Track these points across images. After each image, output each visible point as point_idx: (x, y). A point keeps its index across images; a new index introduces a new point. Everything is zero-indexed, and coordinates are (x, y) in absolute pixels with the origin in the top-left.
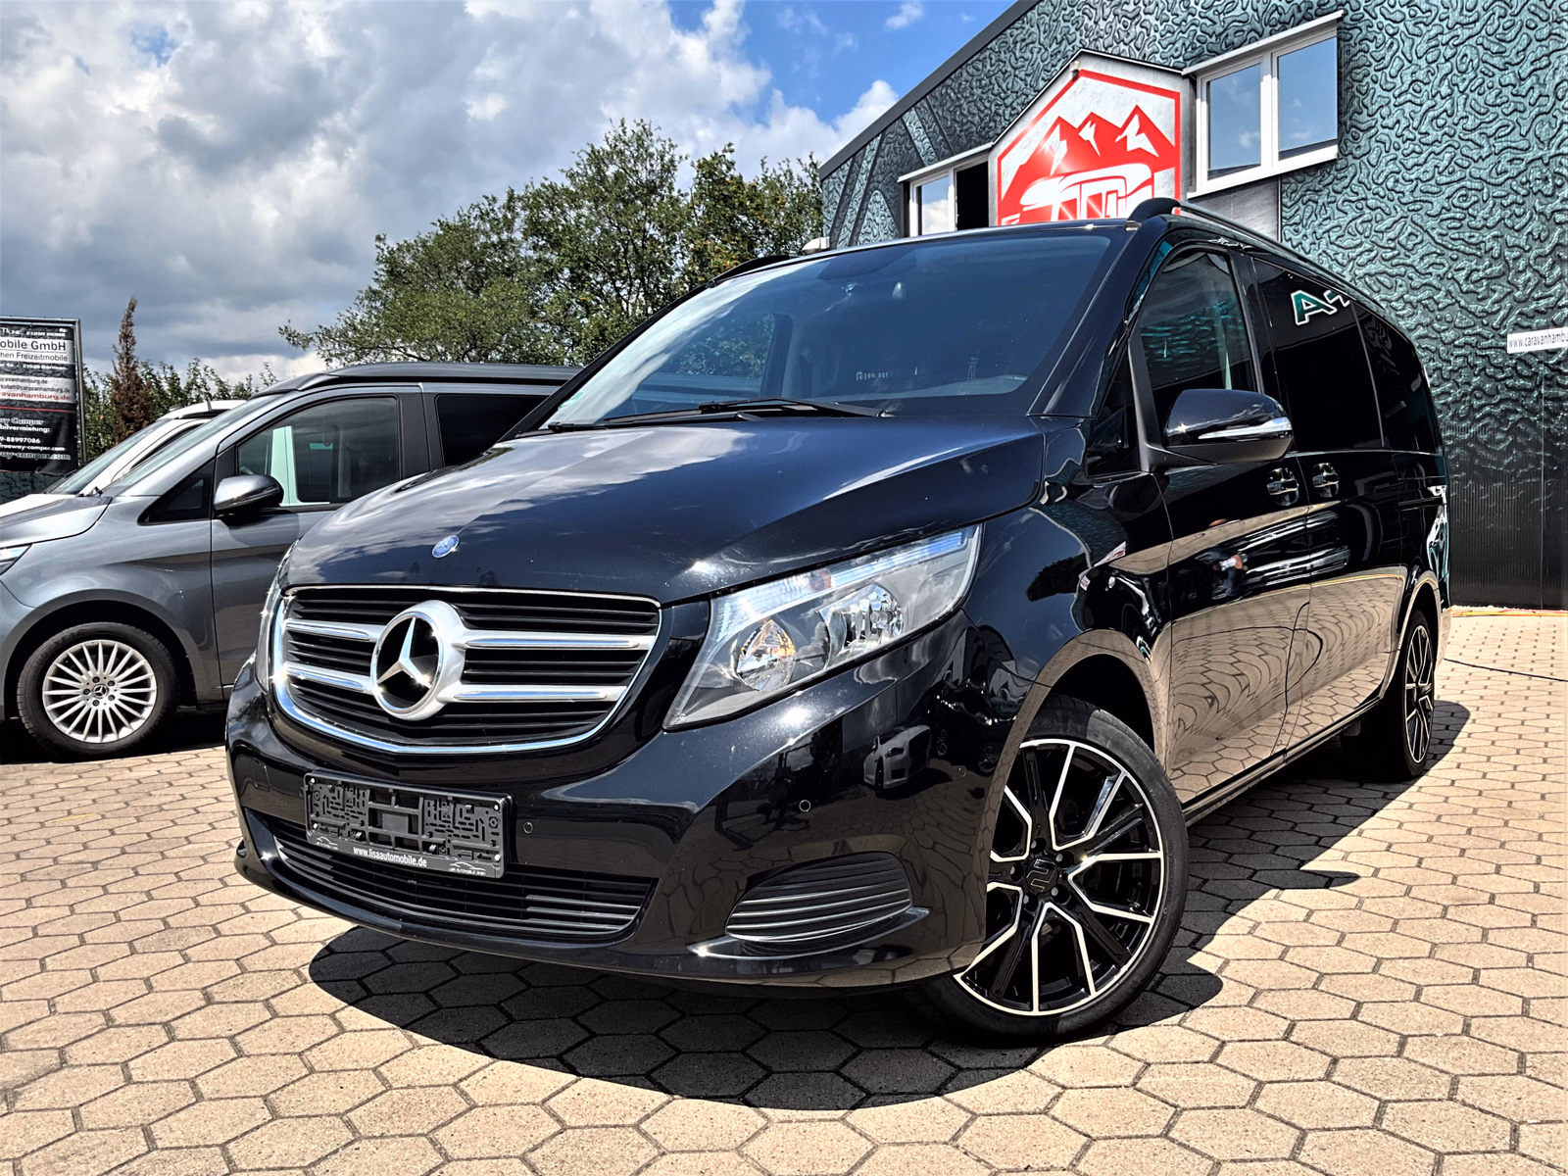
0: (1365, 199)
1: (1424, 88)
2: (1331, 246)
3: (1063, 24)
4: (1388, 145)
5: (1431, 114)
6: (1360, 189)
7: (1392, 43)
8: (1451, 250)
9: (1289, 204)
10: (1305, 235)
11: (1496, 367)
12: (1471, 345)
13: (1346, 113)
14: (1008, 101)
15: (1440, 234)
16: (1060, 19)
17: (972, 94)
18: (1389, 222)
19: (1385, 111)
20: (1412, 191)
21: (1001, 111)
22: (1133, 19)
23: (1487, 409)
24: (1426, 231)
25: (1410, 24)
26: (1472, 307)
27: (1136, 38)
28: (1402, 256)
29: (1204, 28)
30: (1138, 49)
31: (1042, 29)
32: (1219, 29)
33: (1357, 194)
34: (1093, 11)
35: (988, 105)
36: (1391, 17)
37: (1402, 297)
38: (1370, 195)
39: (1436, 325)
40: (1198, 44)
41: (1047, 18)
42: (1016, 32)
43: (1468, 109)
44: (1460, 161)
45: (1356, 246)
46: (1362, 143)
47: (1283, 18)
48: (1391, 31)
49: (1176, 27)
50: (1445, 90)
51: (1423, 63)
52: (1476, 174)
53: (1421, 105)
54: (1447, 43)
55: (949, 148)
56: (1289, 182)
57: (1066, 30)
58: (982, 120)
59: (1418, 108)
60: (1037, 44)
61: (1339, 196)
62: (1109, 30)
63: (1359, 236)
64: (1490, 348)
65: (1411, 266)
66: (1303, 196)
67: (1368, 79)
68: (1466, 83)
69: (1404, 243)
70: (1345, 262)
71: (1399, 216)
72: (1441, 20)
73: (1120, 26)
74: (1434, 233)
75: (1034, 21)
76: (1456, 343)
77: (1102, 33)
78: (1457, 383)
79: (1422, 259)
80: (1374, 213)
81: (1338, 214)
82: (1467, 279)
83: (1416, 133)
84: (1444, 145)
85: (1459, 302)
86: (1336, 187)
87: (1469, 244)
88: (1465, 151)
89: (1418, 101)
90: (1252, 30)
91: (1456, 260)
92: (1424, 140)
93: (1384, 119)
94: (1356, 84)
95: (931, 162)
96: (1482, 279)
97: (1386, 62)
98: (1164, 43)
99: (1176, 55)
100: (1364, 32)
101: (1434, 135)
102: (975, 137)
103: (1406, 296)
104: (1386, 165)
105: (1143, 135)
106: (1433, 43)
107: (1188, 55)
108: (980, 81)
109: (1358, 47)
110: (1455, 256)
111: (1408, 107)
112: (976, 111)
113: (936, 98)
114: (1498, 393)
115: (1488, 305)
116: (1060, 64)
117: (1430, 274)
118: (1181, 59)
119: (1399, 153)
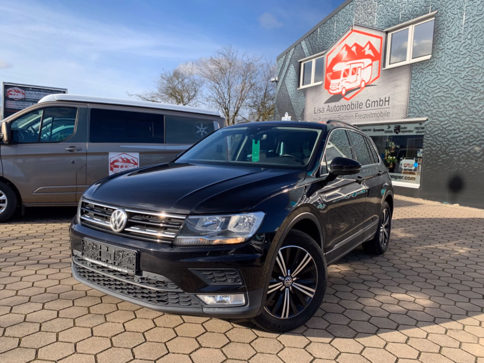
0: (439, 72)
1: (463, 36)
2: (426, 87)
3: (349, 15)
4: (448, 55)
5: (464, 45)
6: (437, 69)
7: (453, 21)
8: (467, 89)
9: (414, 73)
10: (418, 83)
11: (479, 129)
12: (471, 121)
13: (435, 44)
14: (331, 39)
15: (463, 84)
16: (348, 14)
17: (321, 36)
18: (446, 80)
19: (448, 44)
20: (455, 70)
21: (329, 42)
22: (370, 14)
23: (474, 142)
24: (459, 83)
25: (459, 15)
26: (472, 109)
27: (371, 20)
28: (450, 91)
29: (392, 17)
30: (371, 23)
31: (343, 17)
32: (396, 17)
33: (436, 70)
34: (358, 12)
35: (325, 39)
36: (453, 13)
37: (448, 104)
38: (441, 71)
39: (459, 114)
40: (389, 22)
41: (344, 14)
42: (335, 18)
43: (477, 43)
44: (472, 61)
45: (435, 87)
46: (440, 54)
47: (418, 13)
48: (453, 17)
49: (383, 17)
50: (469, 37)
51: (463, 28)
52: (478, 65)
53: (461, 42)
54: (471, 22)
55: (313, 52)
56: (414, 66)
57: (349, 17)
58: (323, 44)
59: (459, 43)
60: (341, 22)
61: (430, 71)
62: (362, 17)
63: (436, 84)
64: (477, 122)
65: (452, 94)
66: (419, 70)
67: (443, 33)
68: (477, 35)
69: (451, 86)
70: (431, 92)
71: (450, 78)
72: (470, 14)
73: (366, 16)
74: (461, 84)
75: (341, 15)
76: (466, 120)
77: (360, 18)
78: (465, 133)
79: (456, 92)
80: (442, 77)
81: (430, 77)
82: (471, 99)
83: (458, 51)
84: (467, 55)
85: (467, 107)
86: (430, 68)
87: (473, 88)
88: (475, 57)
89: (460, 40)
90: (407, 17)
91: (468, 93)
92: (461, 53)
93: (448, 46)
94: (439, 35)
95: (308, 56)
96: (477, 99)
97: (450, 28)
98: (379, 21)
99: (382, 25)
100: (444, 18)
101: (464, 51)
102: (321, 49)
103: (450, 104)
104: (447, 61)
105: (370, 50)
106: (467, 21)
107: (386, 25)
108: (323, 32)
109: (441, 23)
110: (468, 92)
111: (456, 42)
112: (322, 41)
113: (311, 37)
114: (479, 137)
115: (478, 108)
116: (347, 28)
117: (459, 97)
118: (384, 26)
119: (452, 57)
